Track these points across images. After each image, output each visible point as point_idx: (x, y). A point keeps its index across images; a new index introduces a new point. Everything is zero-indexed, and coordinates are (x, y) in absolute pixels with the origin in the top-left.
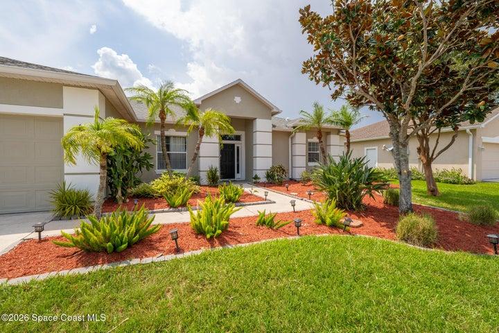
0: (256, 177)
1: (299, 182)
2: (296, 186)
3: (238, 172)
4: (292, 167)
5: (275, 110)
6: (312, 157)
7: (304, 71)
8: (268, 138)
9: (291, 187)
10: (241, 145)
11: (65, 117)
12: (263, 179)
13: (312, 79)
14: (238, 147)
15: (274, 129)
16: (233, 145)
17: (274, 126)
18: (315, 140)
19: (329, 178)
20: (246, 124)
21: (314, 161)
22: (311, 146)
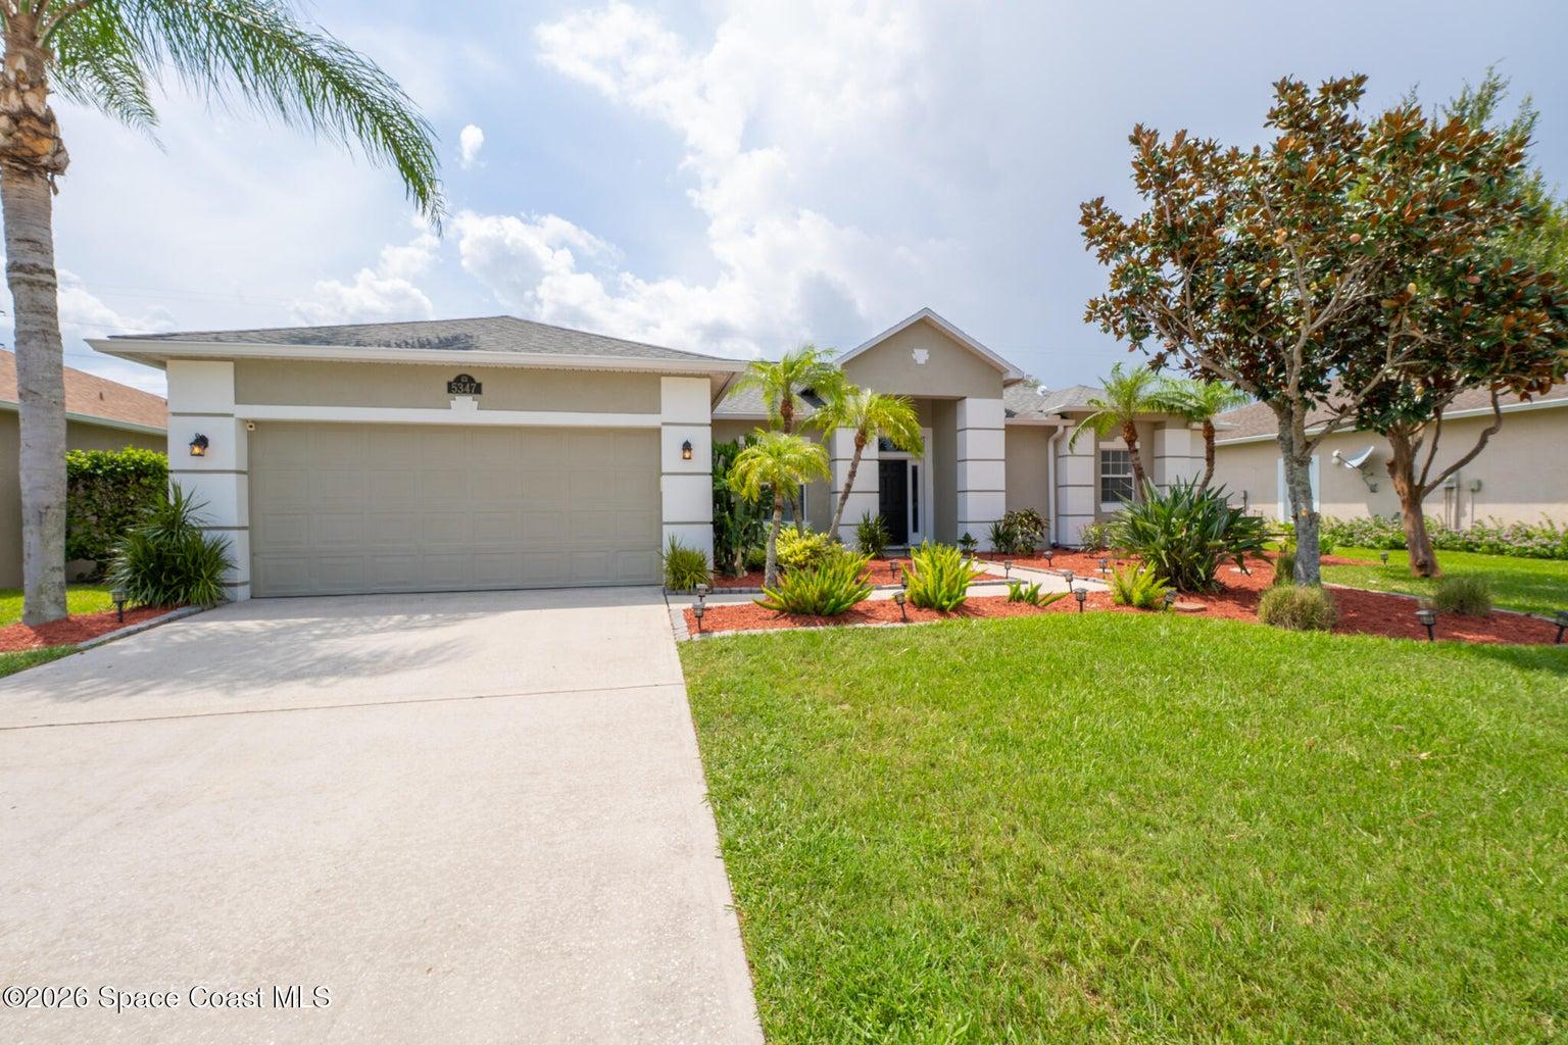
0: (967, 540)
1: (1076, 552)
2: (1070, 559)
3: (915, 529)
4: (1057, 515)
5: (1012, 376)
6: (1109, 490)
7: (1089, 318)
8: (996, 444)
9: (1056, 560)
10: (924, 463)
11: (664, 428)
12: (985, 544)
13: (1106, 331)
14: (915, 469)
15: (1011, 421)
16: (904, 463)
17: (1009, 414)
18: (1119, 444)
19: (1144, 528)
20: (938, 413)
21: (1116, 499)
22: (1106, 459)
